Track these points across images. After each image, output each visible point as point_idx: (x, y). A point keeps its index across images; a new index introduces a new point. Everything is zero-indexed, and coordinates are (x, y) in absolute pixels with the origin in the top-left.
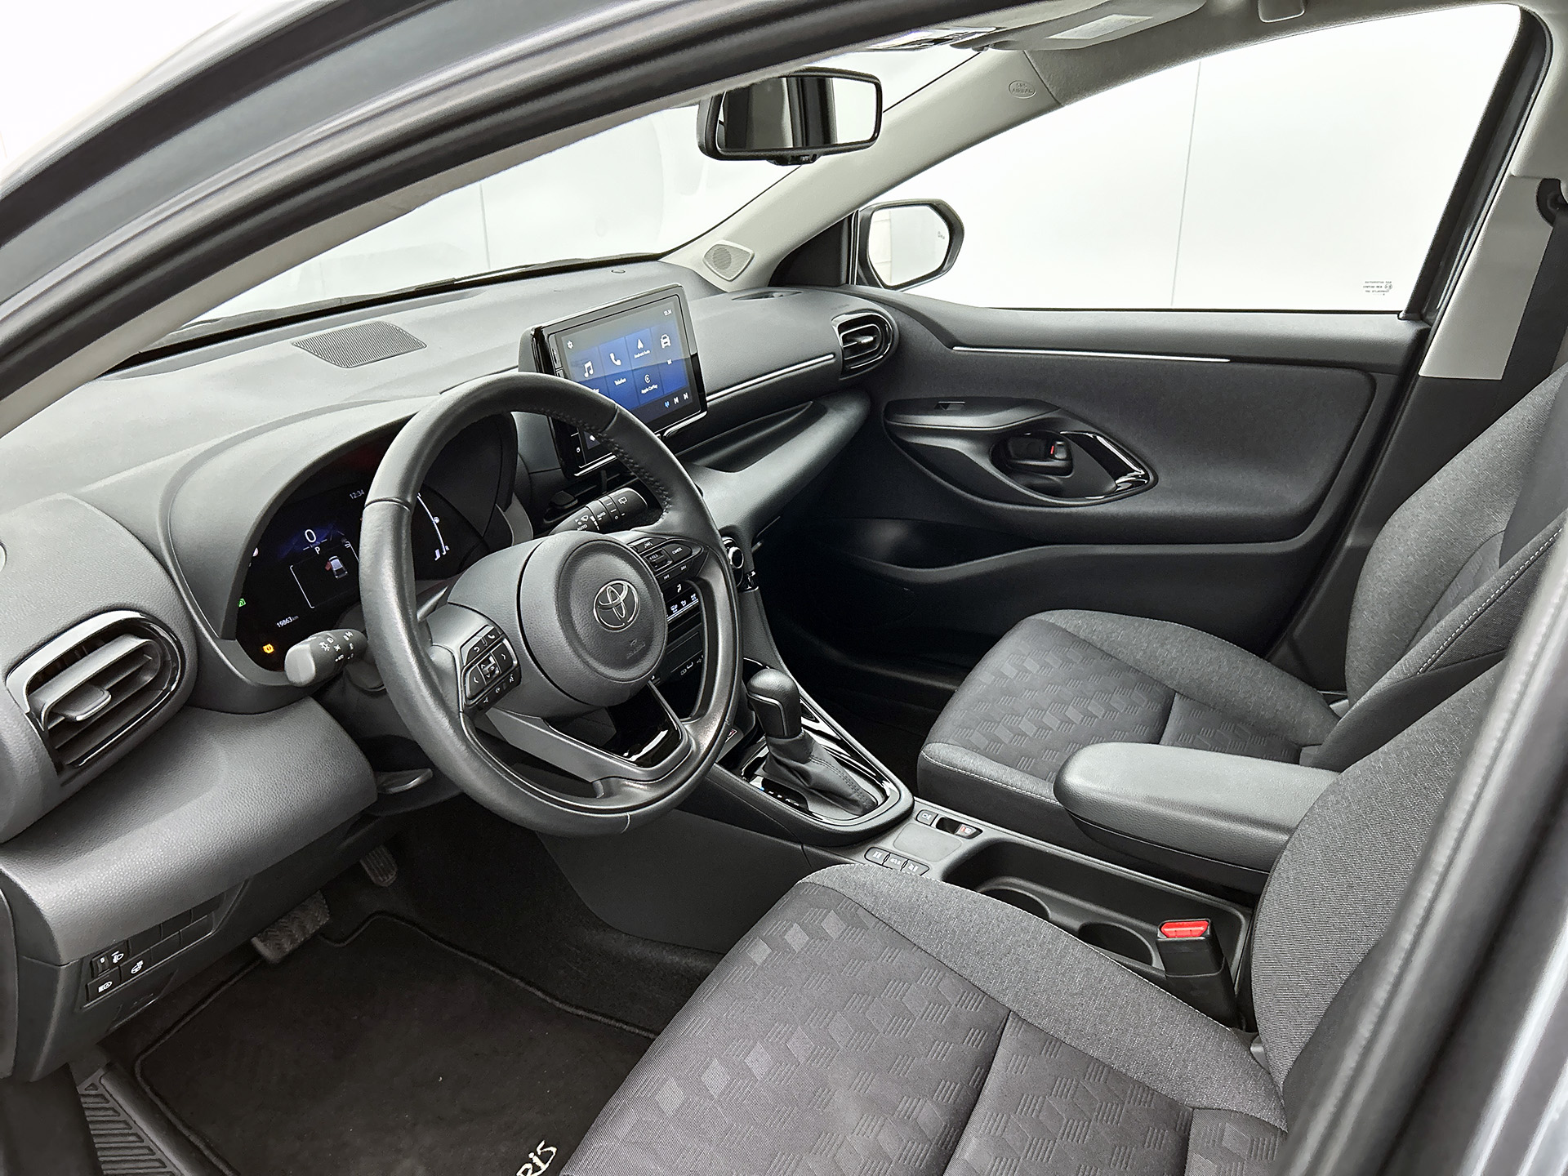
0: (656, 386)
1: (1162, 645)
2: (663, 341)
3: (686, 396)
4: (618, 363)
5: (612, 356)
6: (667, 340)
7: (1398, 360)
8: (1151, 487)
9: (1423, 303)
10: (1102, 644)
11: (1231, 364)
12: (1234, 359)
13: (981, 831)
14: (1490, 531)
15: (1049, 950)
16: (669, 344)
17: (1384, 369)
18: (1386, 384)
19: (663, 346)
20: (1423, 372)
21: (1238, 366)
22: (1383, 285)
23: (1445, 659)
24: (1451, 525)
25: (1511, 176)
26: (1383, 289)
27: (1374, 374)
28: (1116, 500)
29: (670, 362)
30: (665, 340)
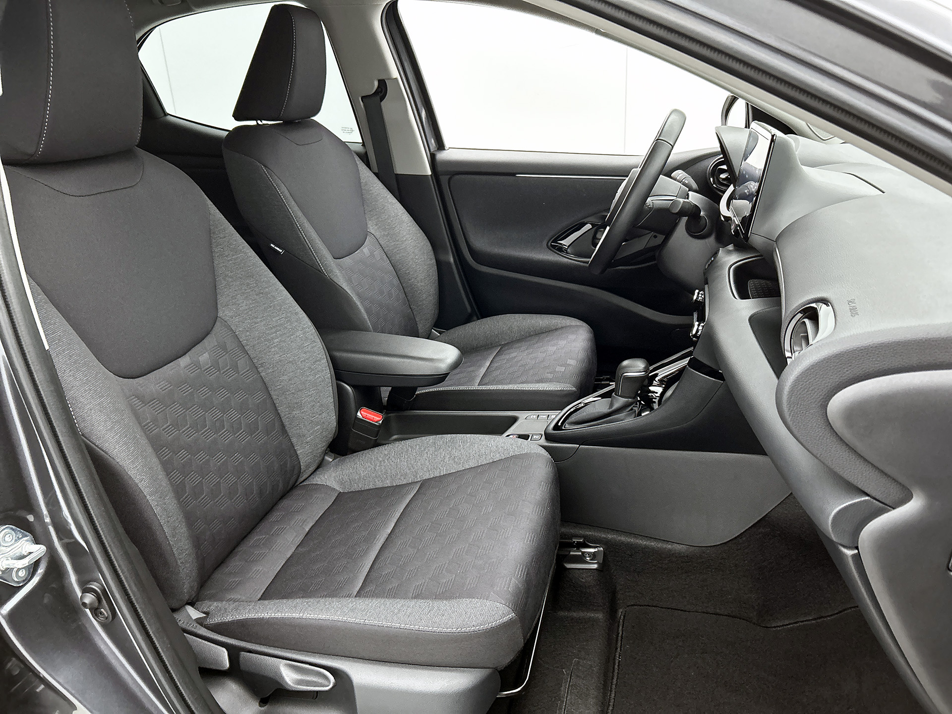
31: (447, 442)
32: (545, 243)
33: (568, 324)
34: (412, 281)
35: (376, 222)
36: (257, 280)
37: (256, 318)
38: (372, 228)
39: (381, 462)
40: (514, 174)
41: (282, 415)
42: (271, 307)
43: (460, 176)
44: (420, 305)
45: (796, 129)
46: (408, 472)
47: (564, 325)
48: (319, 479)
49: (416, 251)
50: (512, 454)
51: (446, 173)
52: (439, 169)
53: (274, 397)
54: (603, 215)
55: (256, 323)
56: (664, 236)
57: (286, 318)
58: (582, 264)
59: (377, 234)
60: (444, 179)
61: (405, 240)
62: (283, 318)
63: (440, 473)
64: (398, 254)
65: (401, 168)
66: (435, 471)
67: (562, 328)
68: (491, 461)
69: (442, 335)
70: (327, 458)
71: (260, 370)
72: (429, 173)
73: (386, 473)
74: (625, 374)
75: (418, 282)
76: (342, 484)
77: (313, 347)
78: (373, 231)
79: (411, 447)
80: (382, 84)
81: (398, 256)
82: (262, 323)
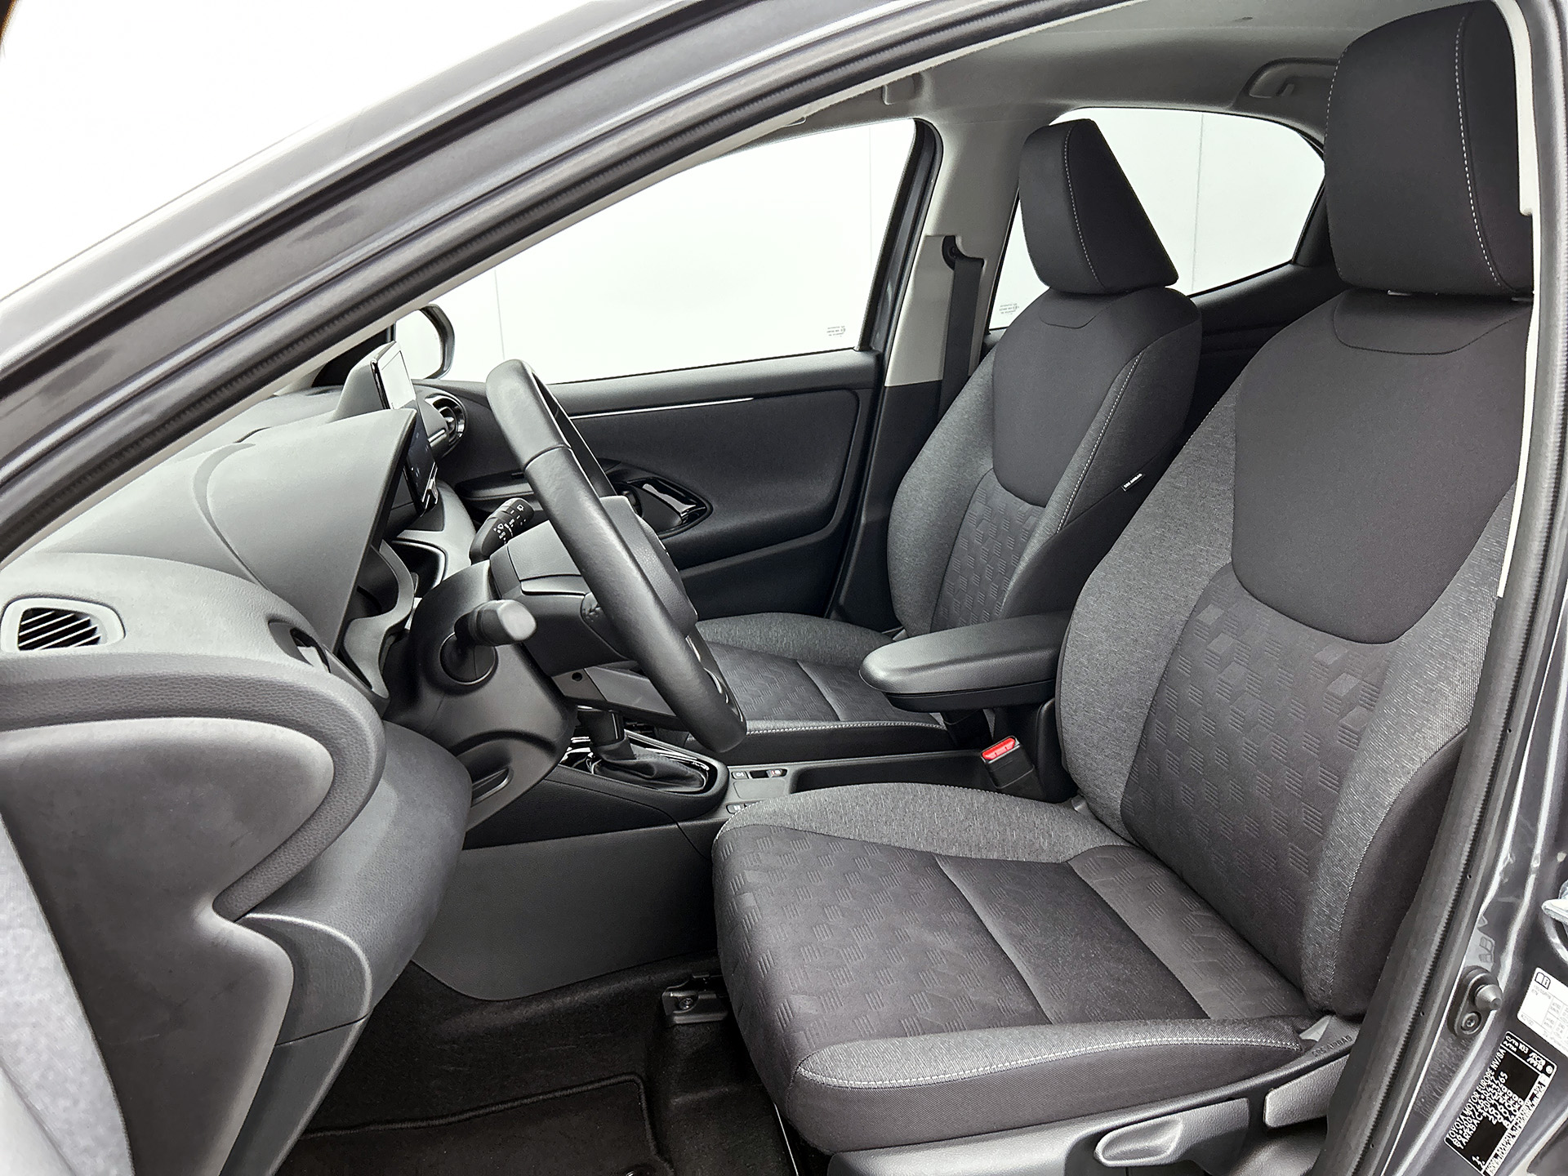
1: (770, 628)
7: (871, 378)
8: (711, 513)
9: (869, 338)
10: (728, 641)
11: (756, 401)
12: (756, 397)
13: (786, 771)
14: (982, 471)
15: (930, 799)
17: (863, 387)
18: (865, 396)
20: (887, 384)
21: (760, 402)
22: (840, 329)
23: (1073, 513)
24: (953, 477)
25: (927, 237)
26: (840, 332)
27: (857, 391)
28: (695, 525)
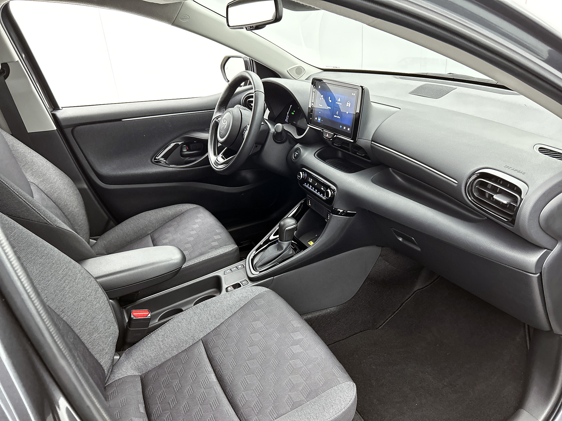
0: (339, 118)
2: (348, 104)
3: (349, 129)
4: (330, 101)
5: (329, 98)
6: (350, 104)
16: (349, 106)
19: (347, 105)
29: (347, 113)
30: (349, 104)
31: (203, 308)
32: (149, 161)
33: (188, 209)
34: (71, 209)
35: (31, 173)
36: (36, 247)
37: (48, 276)
38: (30, 179)
39: (162, 341)
40: (120, 120)
41: (85, 342)
42: (54, 264)
43: (81, 127)
44: (80, 225)
45: (281, 74)
46: (187, 338)
47: (186, 210)
48: (120, 375)
49: (66, 187)
50: (250, 298)
51: (68, 126)
52: (63, 124)
53: (77, 332)
54: (184, 137)
55: (49, 281)
56: (261, 145)
57: (66, 268)
58: (182, 169)
59: (36, 182)
60: (68, 131)
61: (56, 181)
62: (64, 269)
63: (210, 329)
64: (55, 192)
65: (31, 128)
66: (206, 330)
67: (185, 211)
68: (240, 307)
69: (99, 240)
70: (115, 357)
71: (62, 316)
72: (55, 128)
73: (170, 346)
74: (286, 229)
75: (75, 209)
76: (139, 369)
77: (90, 283)
78: (32, 181)
79: (180, 322)
80: (5, 66)
81: (55, 195)
82: (53, 279)
